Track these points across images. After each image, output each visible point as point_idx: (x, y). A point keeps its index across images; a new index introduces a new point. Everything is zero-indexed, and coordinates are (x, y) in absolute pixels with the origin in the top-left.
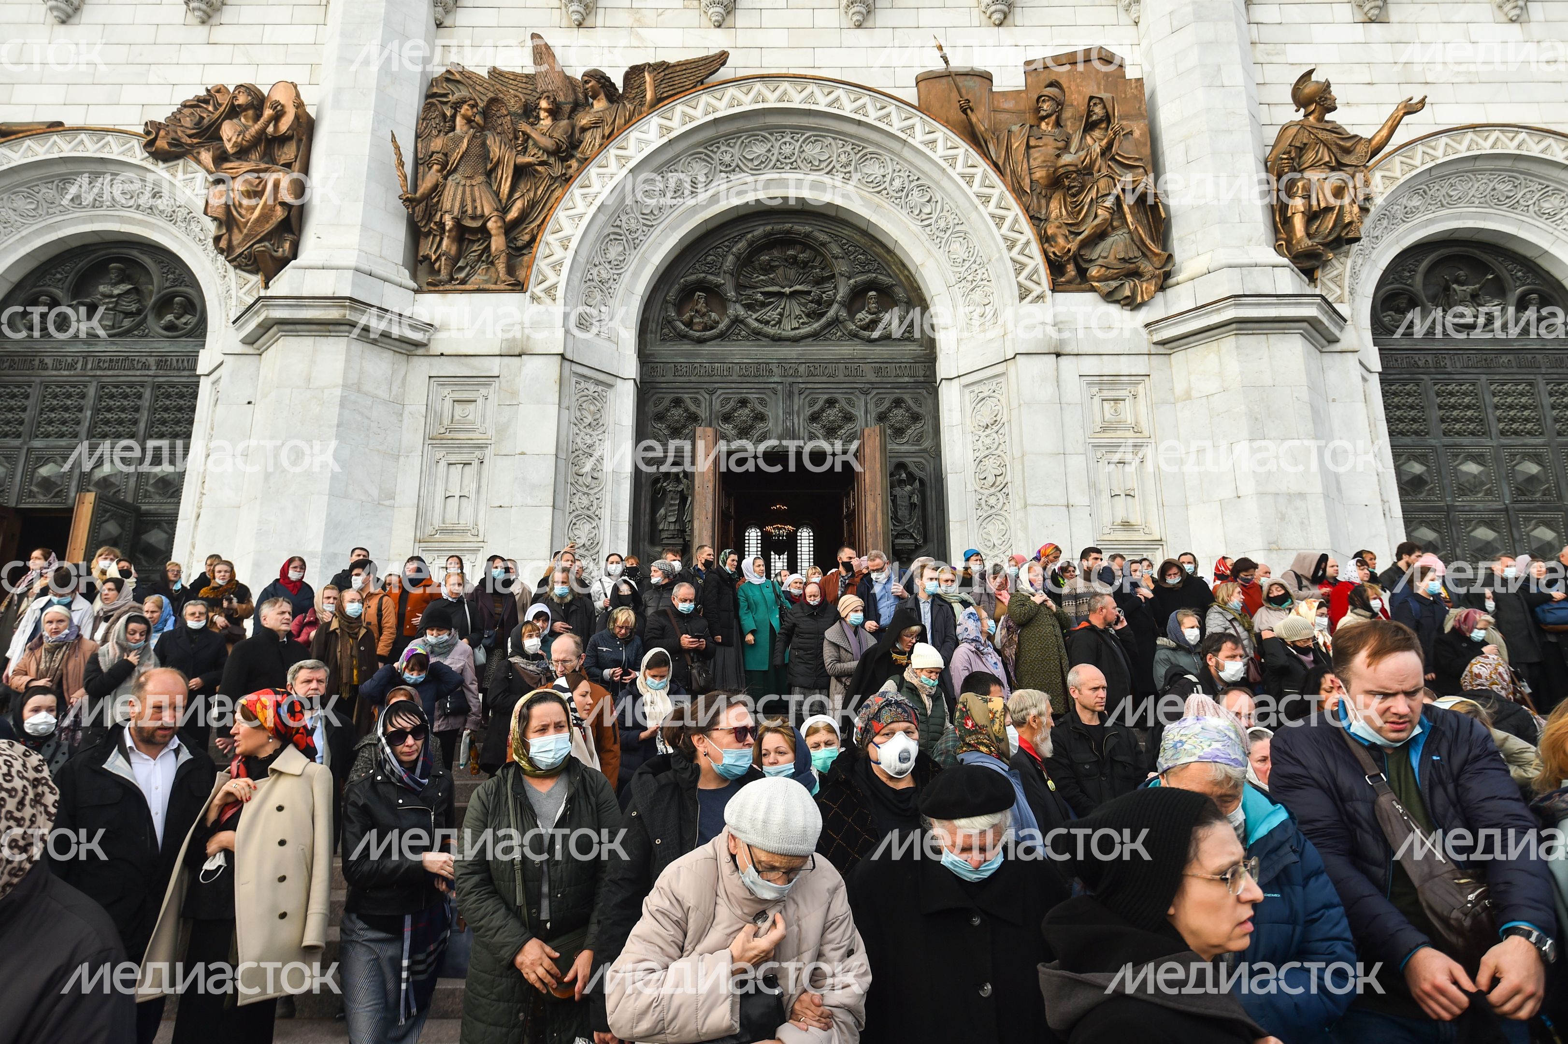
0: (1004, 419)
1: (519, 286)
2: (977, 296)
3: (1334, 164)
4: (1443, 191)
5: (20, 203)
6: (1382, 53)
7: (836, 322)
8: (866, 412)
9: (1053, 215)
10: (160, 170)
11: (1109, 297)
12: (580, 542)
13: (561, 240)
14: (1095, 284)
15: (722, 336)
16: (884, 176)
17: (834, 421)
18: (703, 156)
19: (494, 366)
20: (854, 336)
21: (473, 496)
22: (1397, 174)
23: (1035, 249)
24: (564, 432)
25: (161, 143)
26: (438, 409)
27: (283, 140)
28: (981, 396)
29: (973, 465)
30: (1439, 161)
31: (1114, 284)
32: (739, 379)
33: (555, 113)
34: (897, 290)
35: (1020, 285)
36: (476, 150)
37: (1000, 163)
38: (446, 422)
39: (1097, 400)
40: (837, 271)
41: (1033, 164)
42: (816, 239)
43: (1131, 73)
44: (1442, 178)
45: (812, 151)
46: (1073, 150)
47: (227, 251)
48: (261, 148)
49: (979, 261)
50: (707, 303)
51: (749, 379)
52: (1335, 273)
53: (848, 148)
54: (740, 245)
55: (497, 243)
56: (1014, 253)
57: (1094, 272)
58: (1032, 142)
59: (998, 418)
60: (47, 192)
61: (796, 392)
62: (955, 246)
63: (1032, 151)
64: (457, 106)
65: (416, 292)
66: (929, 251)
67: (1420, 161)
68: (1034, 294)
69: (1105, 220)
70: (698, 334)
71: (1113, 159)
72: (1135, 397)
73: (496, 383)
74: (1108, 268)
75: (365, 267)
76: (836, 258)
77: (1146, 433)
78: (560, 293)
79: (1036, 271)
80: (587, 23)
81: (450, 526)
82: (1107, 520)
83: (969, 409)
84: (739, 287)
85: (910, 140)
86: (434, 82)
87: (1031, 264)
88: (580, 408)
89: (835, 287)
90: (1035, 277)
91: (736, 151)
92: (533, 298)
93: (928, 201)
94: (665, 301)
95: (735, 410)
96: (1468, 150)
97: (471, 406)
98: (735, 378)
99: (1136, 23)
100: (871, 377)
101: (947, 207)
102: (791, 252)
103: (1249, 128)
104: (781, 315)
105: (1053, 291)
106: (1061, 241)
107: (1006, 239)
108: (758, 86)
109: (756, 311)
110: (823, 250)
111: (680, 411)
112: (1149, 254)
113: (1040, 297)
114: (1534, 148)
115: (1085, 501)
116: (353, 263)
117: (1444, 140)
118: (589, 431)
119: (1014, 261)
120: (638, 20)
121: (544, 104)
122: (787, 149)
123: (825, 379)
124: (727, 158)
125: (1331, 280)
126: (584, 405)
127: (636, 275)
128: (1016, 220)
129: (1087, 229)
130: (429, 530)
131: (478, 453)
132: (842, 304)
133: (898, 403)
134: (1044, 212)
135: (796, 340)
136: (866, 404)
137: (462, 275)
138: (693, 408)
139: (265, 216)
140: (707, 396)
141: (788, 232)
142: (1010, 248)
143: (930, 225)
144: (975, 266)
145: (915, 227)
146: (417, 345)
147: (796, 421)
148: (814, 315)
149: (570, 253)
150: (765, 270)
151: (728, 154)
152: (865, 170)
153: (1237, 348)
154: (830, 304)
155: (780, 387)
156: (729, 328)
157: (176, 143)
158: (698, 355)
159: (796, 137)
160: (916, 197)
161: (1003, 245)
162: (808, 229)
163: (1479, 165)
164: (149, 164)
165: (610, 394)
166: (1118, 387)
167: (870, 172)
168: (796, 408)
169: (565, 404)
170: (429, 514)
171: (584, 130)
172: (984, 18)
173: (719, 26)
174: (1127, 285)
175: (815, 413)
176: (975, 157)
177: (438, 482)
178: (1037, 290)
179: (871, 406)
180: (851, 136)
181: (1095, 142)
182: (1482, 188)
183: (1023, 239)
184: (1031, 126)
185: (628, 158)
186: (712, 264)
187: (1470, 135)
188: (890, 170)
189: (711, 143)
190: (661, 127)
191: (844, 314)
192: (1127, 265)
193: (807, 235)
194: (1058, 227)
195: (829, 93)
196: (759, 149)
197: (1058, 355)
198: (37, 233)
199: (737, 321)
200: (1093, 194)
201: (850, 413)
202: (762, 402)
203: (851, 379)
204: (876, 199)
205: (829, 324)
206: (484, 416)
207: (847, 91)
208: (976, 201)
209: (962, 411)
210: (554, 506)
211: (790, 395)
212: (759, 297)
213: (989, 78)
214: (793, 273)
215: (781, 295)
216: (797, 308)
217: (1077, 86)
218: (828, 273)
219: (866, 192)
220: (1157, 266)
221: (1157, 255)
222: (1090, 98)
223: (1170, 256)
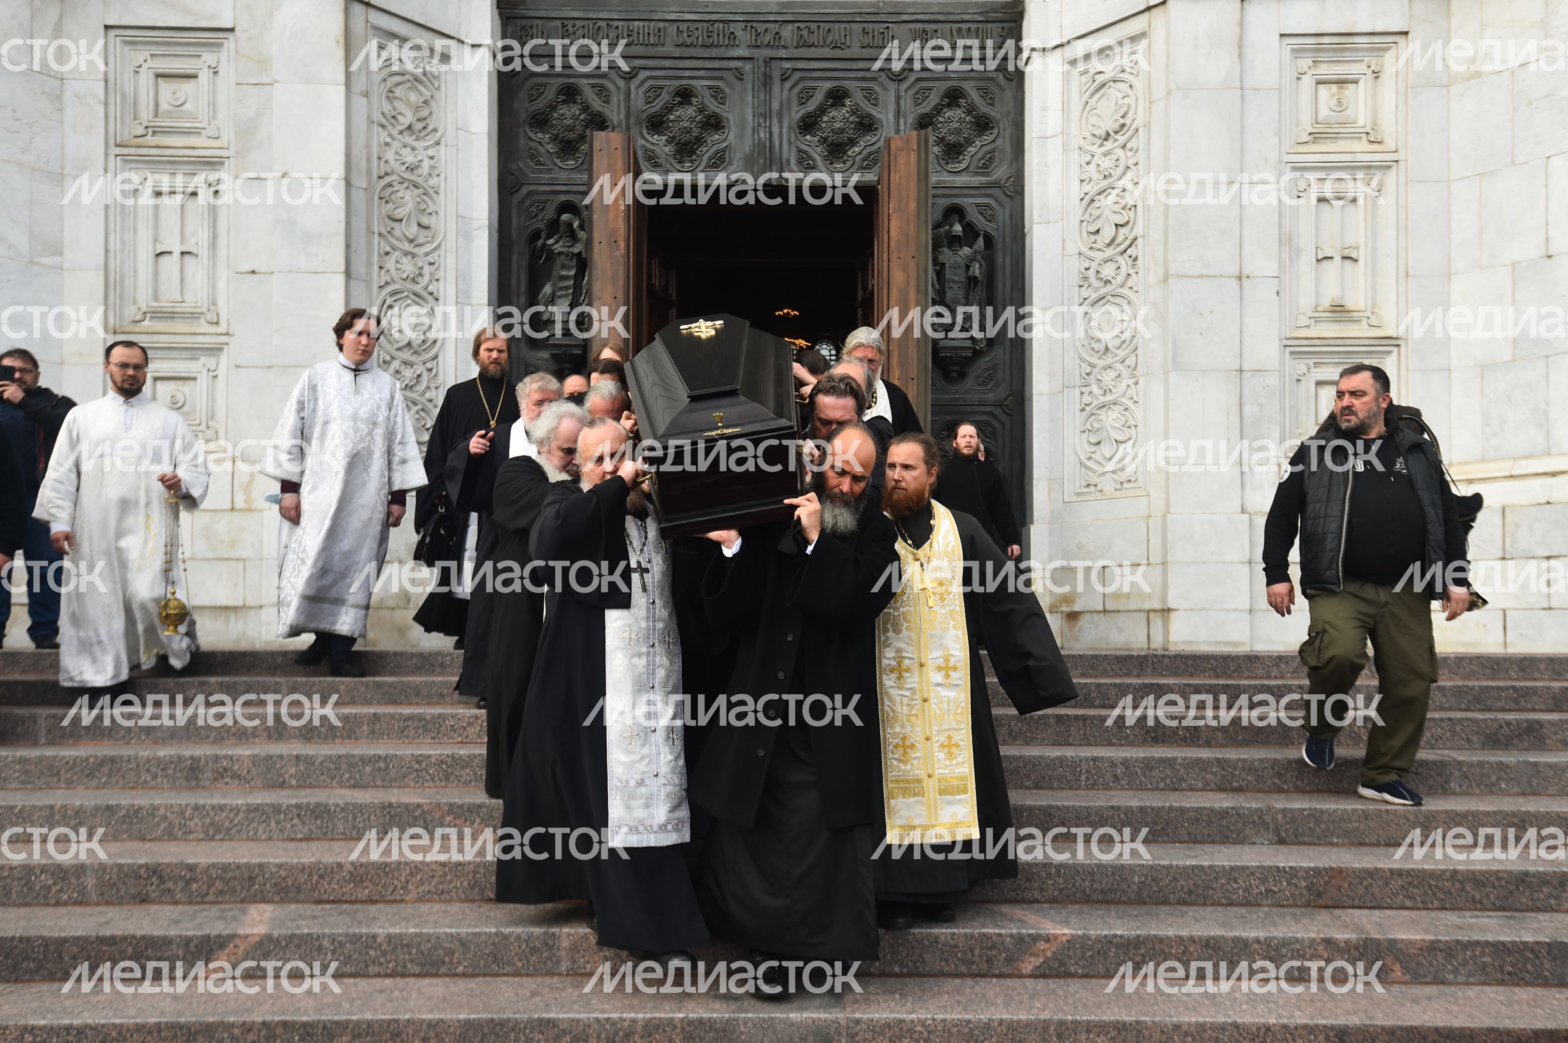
0: (1138, 122)
8: (898, 113)
17: (841, 131)
21: (204, 252)
24: (360, 139)
26: (129, 88)
28: (1100, 79)
29: (1079, 208)
32: (677, 52)
38: (146, 114)
39: (1307, 82)
51: (693, 52)
59: (1128, 121)
61: (776, 76)
72: (1376, 75)
73: (230, 44)
77: (1390, 145)
81: (164, 304)
82: (1306, 302)
83: (1076, 106)
88: (390, 95)
97: (188, 87)
98: (669, 49)
111: (575, 110)
115: (1272, 268)
118: (409, 139)
123: (826, 52)
126: (398, 91)
130: (131, 312)
133: (955, 96)
136: (898, 98)
138: (597, 105)
140: (621, 83)
147: (776, 130)
155: (748, 67)
158: (604, 5)
165: (447, 73)
166: (1348, 56)
168: (776, 106)
169: (359, 85)
170: (128, 283)
175: (808, 115)
177: (141, 226)
179: (907, 104)
201: (869, 116)
202: (717, 93)
206: (213, 105)
209: (1065, 108)
210: (348, 273)
211: (766, 81)
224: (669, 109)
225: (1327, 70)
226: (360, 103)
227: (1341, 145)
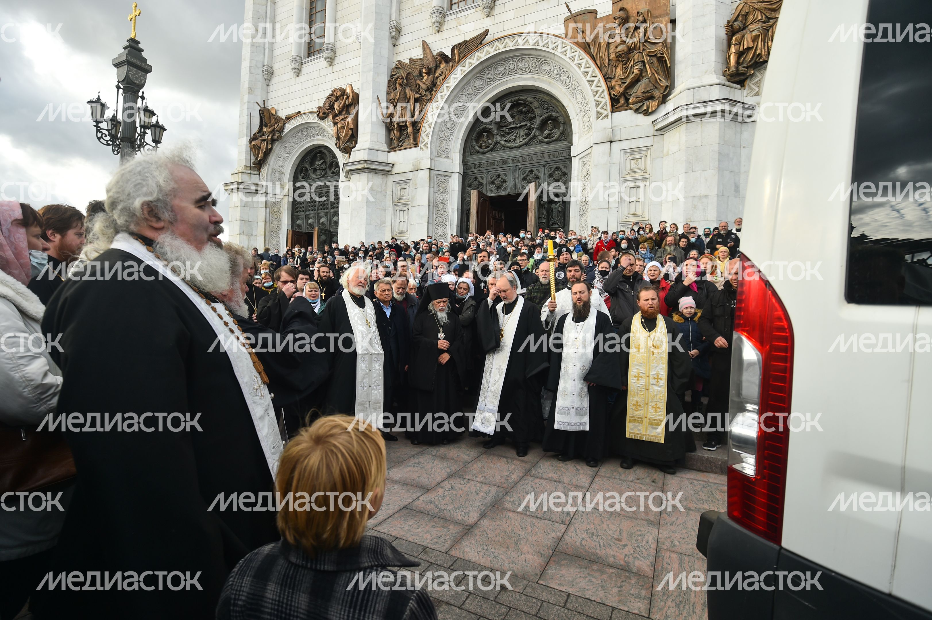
0: (590, 173)
1: (416, 145)
2: (586, 118)
3: (764, 20)
5: (295, 140)
7: (534, 137)
8: (544, 174)
9: (617, 75)
10: (322, 123)
11: (637, 111)
12: (439, 234)
13: (429, 125)
14: (632, 106)
15: (492, 150)
16: (550, 70)
17: (531, 180)
18: (479, 78)
19: (410, 176)
20: (542, 142)
21: (406, 221)
23: (606, 94)
24: (431, 196)
25: (321, 114)
26: (396, 192)
27: (350, 105)
28: (584, 163)
31: (640, 104)
32: (497, 167)
33: (428, 73)
34: (559, 118)
35: (598, 112)
36: (402, 96)
37: (595, 55)
38: (398, 196)
39: (628, 160)
40: (536, 114)
41: (610, 51)
42: (528, 101)
45: (521, 65)
47: (339, 148)
48: (345, 110)
50: (487, 136)
51: (501, 166)
52: (757, 80)
53: (535, 61)
55: (410, 130)
56: (596, 98)
57: (631, 100)
59: (588, 173)
60: (299, 135)
61: (518, 169)
62: (578, 96)
63: (610, 45)
64: (396, 80)
65: (388, 152)
66: (570, 100)
68: (603, 115)
69: (637, 74)
71: (646, 41)
72: (646, 156)
73: (411, 181)
74: (637, 97)
75: (372, 147)
76: (536, 108)
77: (648, 173)
78: (429, 145)
79: (606, 104)
80: (441, 30)
81: (400, 231)
82: (626, 213)
83: (580, 169)
84: (500, 128)
85: (556, 53)
86: (393, 70)
87: (603, 101)
88: (439, 186)
89: (536, 121)
90: (605, 107)
91: (492, 72)
92: (421, 148)
93: (567, 78)
94: (472, 139)
97: (405, 190)
98: (495, 166)
100: (547, 159)
101: (574, 79)
102: (520, 109)
104: (516, 137)
105: (612, 112)
106: (617, 88)
107: (593, 91)
108: (497, 43)
109: (506, 137)
110: (531, 105)
111: (477, 182)
112: (658, 87)
113: (606, 116)
115: (616, 206)
116: (367, 147)
118: (442, 194)
119: (596, 101)
121: (424, 71)
122: (512, 66)
123: (529, 162)
124: (489, 76)
125: (755, 84)
127: (459, 131)
128: (599, 81)
129: (628, 81)
131: (407, 206)
132: (537, 129)
133: (558, 168)
134: (613, 74)
135: (519, 147)
137: (400, 144)
138: (481, 180)
139: (346, 135)
140: (486, 175)
141: (517, 100)
142: (595, 95)
143: (569, 88)
144: (585, 105)
145: (564, 89)
146: (389, 171)
147: (517, 181)
148: (527, 135)
149: (432, 129)
151: (489, 74)
152: (543, 68)
153: (686, 129)
154: (533, 129)
155: (512, 168)
156: (494, 146)
157: (324, 113)
158: (483, 159)
159: (514, 60)
160: (563, 77)
161: (592, 94)
162: (525, 97)
164: (319, 122)
165: (450, 179)
166: (638, 153)
167: (545, 69)
168: (517, 176)
169: (432, 186)
170: (395, 228)
171: (437, 78)
173: (488, 16)
174: (645, 105)
175: (525, 177)
176: (583, 54)
177: (397, 217)
178: (605, 113)
179: (546, 171)
180: (535, 55)
183: (601, 90)
185: (450, 87)
188: (552, 67)
189: (482, 71)
190: (461, 70)
191: (538, 133)
192: (647, 94)
193: (525, 100)
194: (616, 81)
195: (524, 39)
196: (501, 69)
197: (611, 142)
198: (300, 148)
199: (497, 143)
200: (632, 63)
201: (538, 176)
202: (505, 175)
203: (539, 161)
204: (549, 80)
205: (531, 138)
206: (408, 193)
207: (531, 36)
208: (582, 75)
209: (578, 170)
210: (428, 223)
211: (515, 171)
212: (507, 131)
213: (595, 12)
214: (521, 117)
215: (516, 128)
216: (522, 132)
217: (636, 6)
218: (533, 116)
219: (545, 78)
220: (662, 92)
221: (662, 86)
222: (638, 13)
223: (667, 87)
224: (495, 179)
225: (633, 157)
226: (432, 189)
227: (637, 174)
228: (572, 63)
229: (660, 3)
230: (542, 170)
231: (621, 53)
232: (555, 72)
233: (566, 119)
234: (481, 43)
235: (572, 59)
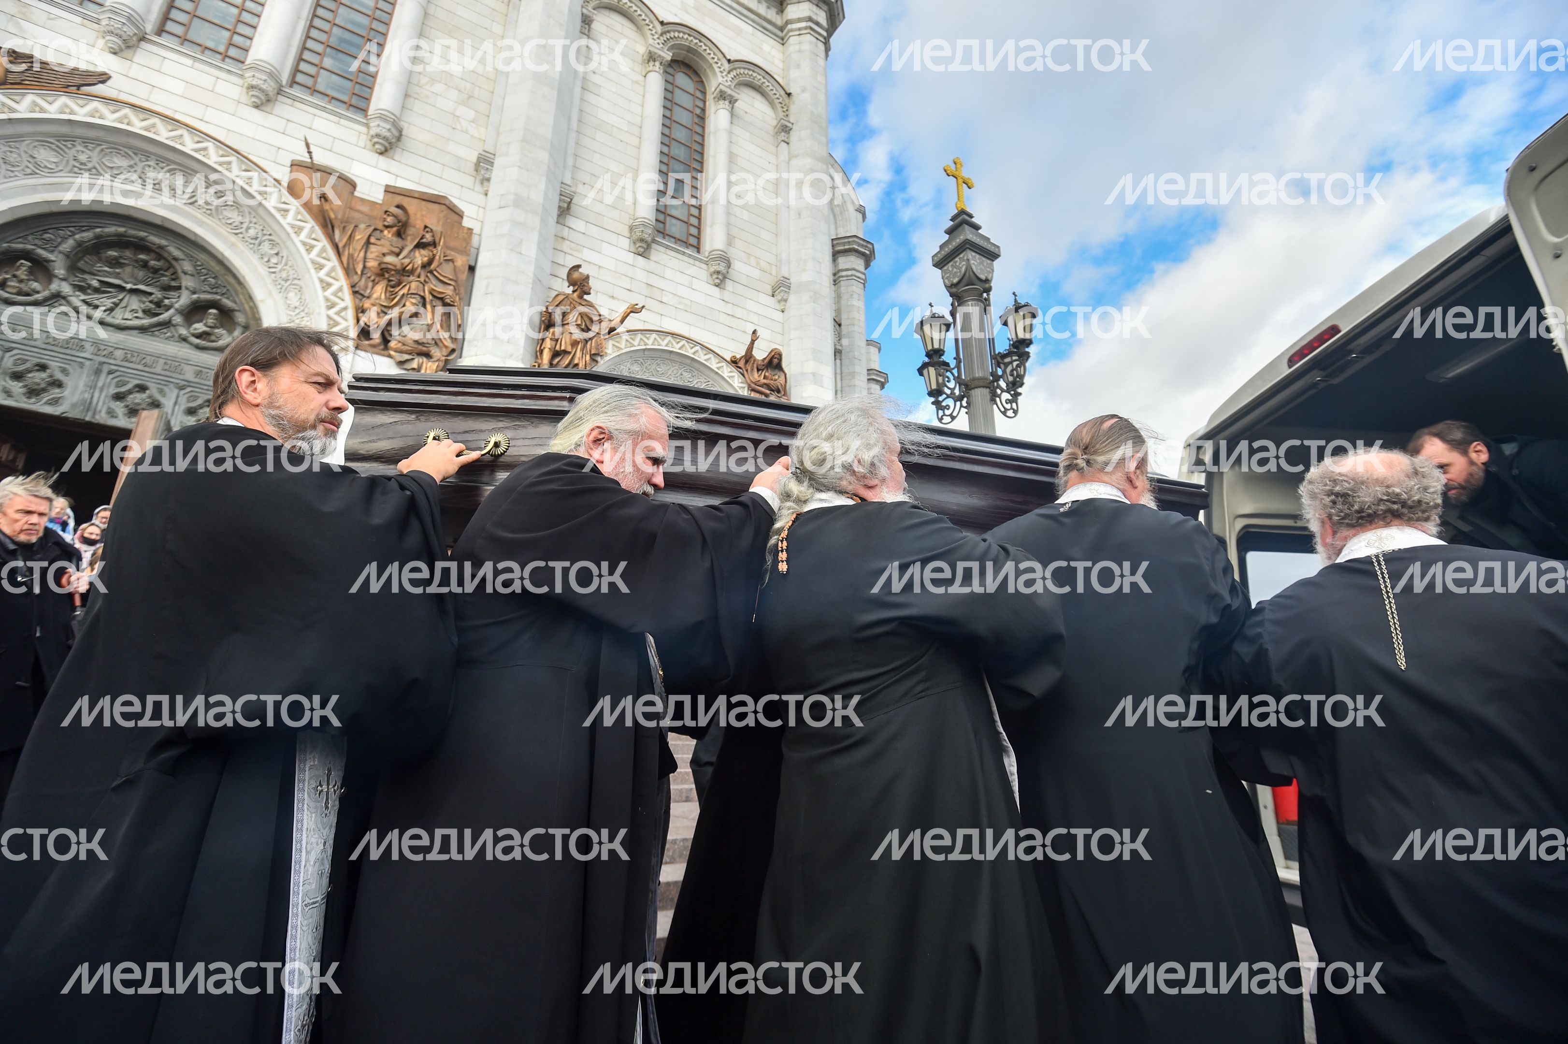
3: (583, 327)
4: (653, 367)
6: (641, 275)
7: (167, 324)
8: (176, 403)
9: (375, 296)
14: (392, 353)
16: (242, 223)
17: (139, 404)
18: (53, 146)
20: (184, 340)
22: (623, 346)
23: (350, 314)
30: (648, 347)
31: (407, 357)
32: (44, 346)
34: (237, 314)
37: (341, 245)
40: (184, 284)
41: (369, 255)
42: (169, 253)
43: (466, 223)
44: (653, 358)
46: (401, 256)
49: (306, 311)
50: (31, 272)
51: (54, 348)
54: (85, 234)
56: (331, 312)
57: (392, 344)
58: (372, 240)
61: (106, 368)
62: (291, 295)
63: (371, 246)
66: (270, 293)
67: (638, 343)
70: (6, 295)
71: (431, 272)
74: (404, 345)
76: (185, 273)
79: (347, 330)
84: (73, 268)
87: (344, 323)
89: (179, 297)
91: (94, 154)
93: (277, 254)
95: (30, 372)
96: (666, 346)
98: (38, 344)
99: (486, 195)
100: (189, 375)
101: (290, 263)
102: (142, 257)
103: (531, 286)
104: (116, 305)
107: (327, 300)
108: (127, 111)
109: (86, 294)
110: (174, 263)
112: (441, 344)
114: (702, 357)
117: (654, 336)
119: (329, 317)
120: (24, 14)
123: (140, 367)
124: (83, 158)
128: (341, 290)
132: (179, 312)
134: (368, 291)
135: (120, 328)
136: (178, 397)
141: (142, 239)
142: (329, 308)
143: (274, 273)
144: (303, 314)
145: (263, 270)
147: (96, 395)
148: (147, 312)
150: (110, 263)
151: (84, 154)
152: (227, 214)
154: (168, 308)
155: (88, 363)
159: (161, 165)
160: (267, 249)
161: (323, 304)
162: (164, 242)
163: (673, 357)
167: (230, 216)
168: (100, 384)
172: (369, 144)
173: (115, 53)
174: (416, 361)
175: (120, 392)
179: (181, 399)
181: (420, 257)
182: (675, 372)
183: (342, 305)
184: (375, 229)
186: (49, 241)
187: (669, 338)
188: (247, 220)
189: (64, 139)
191: (178, 319)
192: (420, 347)
193: (161, 247)
195: (199, 142)
196: (120, 162)
199: (59, 296)
200: (405, 291)
201: (158, 401)
202: (64, 371)
203: (168, 374)
204: (233, 239)
205: (160, 324)
207: (217, 147)
208: (310, 265)
211: (98, 372)
212: (95, 283)
213: (354, 186)
214: (141, 274)
215: (121, 289)
216: (135, 303)
217: (422, 216)
218: (173, 284)
219: (224, 231)
220: (445, 353)
221: (446, 347)
222: (426, 227)
223: (453, 351)
224: (29, 371)
228: (293, 236)
229: (458, 233)
230: (172, 393)
231: (390, 267)
232: (252, 232)
233: (252, 322)
234: (79, 87)
235: (298, 230)
